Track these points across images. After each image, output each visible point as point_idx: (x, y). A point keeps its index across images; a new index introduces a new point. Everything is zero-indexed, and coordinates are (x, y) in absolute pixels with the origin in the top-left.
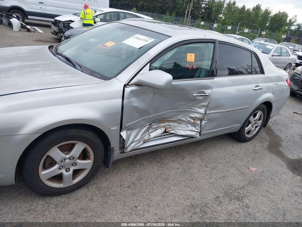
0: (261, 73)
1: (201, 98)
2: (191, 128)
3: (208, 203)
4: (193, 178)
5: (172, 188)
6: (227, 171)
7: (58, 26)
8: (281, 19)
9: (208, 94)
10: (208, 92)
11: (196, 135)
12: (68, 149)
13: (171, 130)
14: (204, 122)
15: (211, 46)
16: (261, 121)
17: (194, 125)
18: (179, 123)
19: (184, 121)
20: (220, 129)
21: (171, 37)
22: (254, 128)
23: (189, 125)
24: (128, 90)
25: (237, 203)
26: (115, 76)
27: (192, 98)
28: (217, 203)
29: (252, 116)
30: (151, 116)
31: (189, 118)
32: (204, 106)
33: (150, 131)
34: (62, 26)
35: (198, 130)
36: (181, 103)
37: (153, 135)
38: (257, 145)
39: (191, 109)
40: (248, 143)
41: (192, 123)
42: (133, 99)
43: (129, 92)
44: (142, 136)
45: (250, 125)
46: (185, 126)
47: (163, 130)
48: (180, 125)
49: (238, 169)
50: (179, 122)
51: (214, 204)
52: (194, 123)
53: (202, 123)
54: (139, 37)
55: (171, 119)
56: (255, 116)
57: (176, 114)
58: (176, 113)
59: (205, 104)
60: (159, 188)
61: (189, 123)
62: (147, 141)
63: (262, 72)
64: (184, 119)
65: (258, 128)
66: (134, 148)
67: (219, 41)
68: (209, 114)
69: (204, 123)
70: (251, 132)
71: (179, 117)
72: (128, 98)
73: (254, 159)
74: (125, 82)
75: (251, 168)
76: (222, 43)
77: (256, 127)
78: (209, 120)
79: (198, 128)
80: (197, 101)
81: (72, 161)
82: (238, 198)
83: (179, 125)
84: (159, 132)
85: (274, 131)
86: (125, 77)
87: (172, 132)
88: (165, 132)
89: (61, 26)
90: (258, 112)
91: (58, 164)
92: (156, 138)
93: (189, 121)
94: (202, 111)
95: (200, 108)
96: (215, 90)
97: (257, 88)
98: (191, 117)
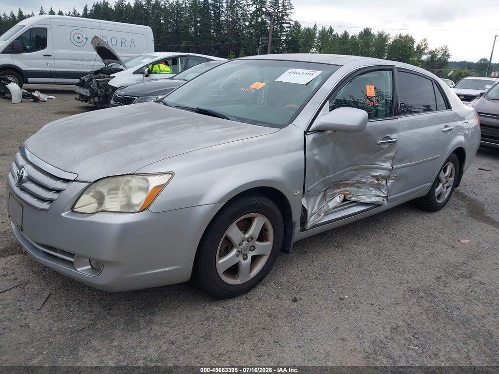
0: (447, 109)
1: (387, 146)
2: (374, 192)
3: (431, 285)
4: (393, 259)
5: (374, 273)
6: (432, 247)
7: (90, 87)
8: (405, 47)
9: (394, 140)
10: (394, 137)
11: (383, 201)
12: (245, 226)
13: (351, 197)
14: (390, 181)
15: (388, 74)
16: (452, 178)
17: (378, 187)
18: (358, 187)
19: (364, 183)
20: (405, 192)
21: (341, 66)
22: (445, 188)
23: (371, 188)
24: (310, 138)
25: (467, 281)
26: (291, 122)
27: (377, 146)
28: (441, 284)
29: (442, 172)
30: (330, 176)
31: (370, 178)
32: (390, 158)
33: (328, 199)
34: (96, 86)
35: (384, 193)
36: (362, 155)
37: (332, 204)
38: (454, 213)
39: (374, 164)
40: (441, 212)
41: (375, 185)
42: (316, 151)
43: (311, 141)
44: (320, 207)
45: (441, 185)
46: (366, 190)
47: (342, 197)
48: (360, 190)
49: (445, 243)
50: (359, 184)
51: (438, 285)
52: (379, 184)
53: (388, 184)
54: (296, 71)
55: (347, 182)
56: (445, 171)
57: (356, 173)
58: (354, 172)
59: (391, 154)
60: (357, 275)
61: (372, 185)
62: (328, 213)
63: (448, 107)
64: (364, 180)
65: (450, 189)
66: (315, 224)
67: (397, 68)
68: (396, 169)
69: (390, 184)
70: (442, 196)
71: (358, 178)
72: (311, 150)
73: (459, 230)
74: (304, 128)
75: (462, 241)
76: (400, 70)
77: (448, 187)
78: (397, 179)
79: (383, 191)
80: (383, 150)
81: (251, 244)
82: (464, 276)
83: (358, 190)
84: (338, 199)
85: (467, 194)
86: (302, 122)
87: (354, 199)
88: (345, 200)
89: (94, 86)
90: (448, 165)
91: (236, 247)
92: (336, 208)
93: (371, 182)
94: (388, 165)
95: (384, 161)
96: (402, 134)
97: (445, 129)
98: (373, 176)
